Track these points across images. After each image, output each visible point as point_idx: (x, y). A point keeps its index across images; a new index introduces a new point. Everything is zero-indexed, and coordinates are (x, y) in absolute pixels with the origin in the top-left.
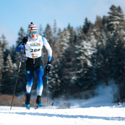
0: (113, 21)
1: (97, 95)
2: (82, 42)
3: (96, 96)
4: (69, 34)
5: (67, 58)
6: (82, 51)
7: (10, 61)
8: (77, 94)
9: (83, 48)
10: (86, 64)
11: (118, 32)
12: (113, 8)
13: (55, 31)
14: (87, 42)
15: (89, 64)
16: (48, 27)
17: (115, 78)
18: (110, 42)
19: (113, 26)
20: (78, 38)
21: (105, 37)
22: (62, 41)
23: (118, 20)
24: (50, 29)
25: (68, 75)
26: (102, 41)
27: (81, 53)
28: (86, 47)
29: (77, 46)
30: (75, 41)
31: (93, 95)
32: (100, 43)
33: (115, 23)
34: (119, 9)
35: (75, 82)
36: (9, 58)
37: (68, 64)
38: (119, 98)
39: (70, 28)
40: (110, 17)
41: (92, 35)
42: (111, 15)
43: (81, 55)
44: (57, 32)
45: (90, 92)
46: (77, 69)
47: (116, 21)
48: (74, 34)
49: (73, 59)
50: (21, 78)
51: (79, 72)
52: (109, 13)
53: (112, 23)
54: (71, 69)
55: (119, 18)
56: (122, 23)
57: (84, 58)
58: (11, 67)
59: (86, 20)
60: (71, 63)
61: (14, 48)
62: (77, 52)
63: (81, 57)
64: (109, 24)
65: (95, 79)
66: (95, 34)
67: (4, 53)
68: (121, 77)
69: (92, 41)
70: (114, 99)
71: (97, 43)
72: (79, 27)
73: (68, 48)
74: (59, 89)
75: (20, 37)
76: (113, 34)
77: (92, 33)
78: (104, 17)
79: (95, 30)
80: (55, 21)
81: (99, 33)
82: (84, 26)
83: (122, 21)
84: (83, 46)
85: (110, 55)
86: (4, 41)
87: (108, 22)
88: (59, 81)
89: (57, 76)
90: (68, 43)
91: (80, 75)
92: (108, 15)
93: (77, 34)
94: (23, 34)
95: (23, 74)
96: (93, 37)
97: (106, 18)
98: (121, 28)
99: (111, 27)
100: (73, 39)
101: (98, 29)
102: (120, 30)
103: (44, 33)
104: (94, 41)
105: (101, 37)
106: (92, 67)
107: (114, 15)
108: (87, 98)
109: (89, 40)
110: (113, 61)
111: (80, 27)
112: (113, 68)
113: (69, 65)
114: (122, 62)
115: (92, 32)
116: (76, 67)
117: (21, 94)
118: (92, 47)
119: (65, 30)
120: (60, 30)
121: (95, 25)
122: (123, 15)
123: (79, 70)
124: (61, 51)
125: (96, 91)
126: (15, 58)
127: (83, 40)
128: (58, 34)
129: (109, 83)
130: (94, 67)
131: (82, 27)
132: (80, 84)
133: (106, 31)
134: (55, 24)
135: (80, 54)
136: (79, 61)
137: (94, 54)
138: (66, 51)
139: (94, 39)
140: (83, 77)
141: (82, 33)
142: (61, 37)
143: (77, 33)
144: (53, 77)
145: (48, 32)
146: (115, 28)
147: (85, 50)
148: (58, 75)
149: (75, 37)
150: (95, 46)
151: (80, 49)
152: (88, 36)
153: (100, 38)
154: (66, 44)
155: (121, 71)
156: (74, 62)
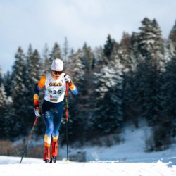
0: (146, 39)
1: (124, 140)
2: (102, 67)
3: (121, 143)
5: (82, 90)
6: (102, 80)
7: (4, 93)
8: (95, 140)
9: (104, 77)
11: (153, 54)
12: (145, 21)
13: (66, 53)
14: (110, 68)
16: (56, 46)
17: (148, 118)
18: (142, 68)
19: (145, 46)
22: (76, 66)
23: (153, 38)
24: (59, 49)
26: (130, 67)
27: (101, 82)
28: (108, 75)
29: (95, 74)
30: (93, 67)
31: (118, 141)
33: (148, 42)
34: (154, 23)
35: (92, 123)
36: (2, 89)
37: (84, 98)
38: (154, 145)
39: (86, 49)
40: (142, 34)
41: (117, 59)
42: (143, 32)
43: (102, 86)
44: (69, 54)
45: (114, 137)
46: (95, 104)
47: (149, 39)
48: (92, 57)
49: (90, 91)
50: (19, 117)
51: (99, 109)
52: (140, 28)
53: (144, 42)
54: (87, 105)
55: (154, 36)
56: (158, 42)
57: (106, 90)
58: (4, 102)
59: (109, 38)
60: (87, 97)
61: (8, 75)
62: (96, 82)
63: (102, 89)
64: (140, 43)
65: (120, 119)
66: (120, 57)
68: (156, 116)
69: (116, 66)
70: (147, 146)
71: (123, 69)
72: (99, 48)
73: (84, 76)
74: (71, 133)
75: (18, 60)
76: (145, 58)
77: (117, 56)
78: (134, 33)
79: (121, 52)
80: (66, 38)
81: (127, 56)
82: (105, 46)
83: (158, 39)
84: (104, 74)
85: (142, 87)
87: (139, 41)
88: (71, 121)
90: (83, 69)
91: (100, 114)
93: (95, 58)
94: (22, 57)
95: (21, 112)
96: (118, 61)
97: (136, 35)
98: (157, 50)
99: (143, 47)
100: (91, 64)
101: (125, 50)
102: (155, 53)
103: (51, 55)
104: (121, 66)
105: (130, 61)
106: (116, 103)
107: (147, 31)
108: (109, 145)
109: (113, 66)
110: (145, 94)
111: (101, 47)
112: (144, 105)
113: (84, 100)
114: (158, 95)
115: (117, 54)
116: (94, 102)
117: (19, 139)
118: (117, 74)
119: (79, 51)
120: (72, 51)
121: (121, 45)
122: (160, 32)
123: (98, 107)
124: (74, 80)
125: (122, 136)
126: (10, 89)
127: (104, 66)
128: (70, 57)
129: (139, 125)
131: (103, 47)
132: (100, 126)
133: (135, 53)
134: (66, 43)
135: (100, 84)
136: (98, 94)
137: (119, 84)
138: (81, 80)
139: (119, 64)
140: (104, 117)
141: (103, 56)
142: (74, 61)
143: (98, 56)
145: (56, 54)
146: (148, 49)
147: (108, 79)
148: (70, 114)
149: (94, 61)
150: (121, 74)
151: (100, 77)
152: (110, 59)
153: (128, 62)
155: (156, 108)
156: (91, 95)
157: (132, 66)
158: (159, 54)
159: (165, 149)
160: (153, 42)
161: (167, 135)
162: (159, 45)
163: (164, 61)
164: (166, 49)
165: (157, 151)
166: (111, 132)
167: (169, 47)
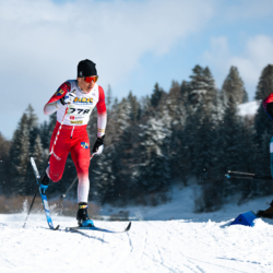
0: (197, 89)
1: (170, 199)
2: (149, 119)
3: (168, 202)
4: (129, 107)
6: (149, 133)
7: (40, 145)
8: (139, 198)
9: (150, 129)
10: (154, 153)
12: (197, 69)
13: (109, 102)
14: (157, 120)
15: (159, 152)
17: (198, 175)
18: (192, 121)
19: (196, 96)
20: (143, 114)
21: (184, 113)
22: (120, 117)
23: (205, 88)
25: (127, 168)
26: (179, 119)
27: (147, 135)
28: (154, 128)
29: (141, 126)
30: (138, 118)
31: (165, 200)
32: (176, 122)
33: (200, 92)
34: (207, 71)
36: (38, 140)
37: (127, 152)
38: (204, 205)
39: (131, 99)
40: (193, 83)
41: (165, 109)
42: (195, 81)
43: (147, 139)
44: (112, 104)
45: (161, 196)
46: (140, 159)
47: (201, 89)
48: (137, 108)
49: (135, 146)
51: (144, 165)
52: (191, 77)
53: (195, 91)
54: (131, 160)
55: (206, 85)
56: (210, 92)
57: (152, 144)
58: (40, 154)
59: (157, 86)
60: (132, 151)
61: (46, 125)
62: (141, 135)
63: (148, 143)
64: (191, 93)
65: (167, 176)
66: (169, 108)
67: (31, 132)
69: (164, 118)
70: (196, 206)
71: (172, 122)
72: (145, 97)
73: (128, 128)
76: (195, 109)
77: (165, 107)
78: (184, 82)
79: (169, 102)
81: (176, 106)
82: (153, 96)
83: (211, 89)
84: (150, 126)
85: (192, 141)
86: (32, 115)
87: (190, 90)
88: (113, 177)
89: (109, 169)
90: (128, 120)
91: (145, 170)
92: (189, 80)
93: (142, 108)
96: (166, 112)
97: (186, 84)
98: (209, 101)
99: (194, 98)
100: (136, 115)
101: (175, 100)
102: (206, 104)
104: (169, 118)
105: (179, 113)
106: (163, 158)
107: (199, 80)
108: (155, 204)
109: (161, 117)
110: (195, 150)
111: (147, 97)
112: (194, 161)
113: (129, 154)
114: (209, 151)
115: (165, 104)
116: (139, 157)
118: (164, 127)
119: (124, 100)
120: (116, 100)
121: (170, 95)
122: (213, 81)
123: (143, 162)
124: (118, 132)
125: (169, 194)
126: (47, 140)
127: (151, 117)
128: (114, 107)
129: (189, 183)
130: (167, 158)
131: (150, 97)
132: (145, 183)
133: (185, 104)
135: (146, 137)
136: (143, 148)
137: (167, 137)
138: (125, 133)
139: (167, 115)
140: (149, 173)
141: (150, 106)
142: (118, 112)
143: (143, 105)
144: (104, 171)
146: (199, 100)
147: (154, 132)
148: (112, 169)
149: (140, 111)
150: (169, 126)
151: (146, 130)
152: (158, 110)
153: (177, 114)
154: (124, 122)
156: (136, 150)
157: (182, 117)
158: (211, 106)
159: (216, 210)
160: (205, 92)
161: (219, 195)
162: (211, 96)
163: (216, 113)
164: (219, 100)
165: (207, 212)
166: (157, 190)
167: (222, 98)
